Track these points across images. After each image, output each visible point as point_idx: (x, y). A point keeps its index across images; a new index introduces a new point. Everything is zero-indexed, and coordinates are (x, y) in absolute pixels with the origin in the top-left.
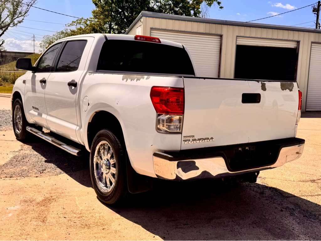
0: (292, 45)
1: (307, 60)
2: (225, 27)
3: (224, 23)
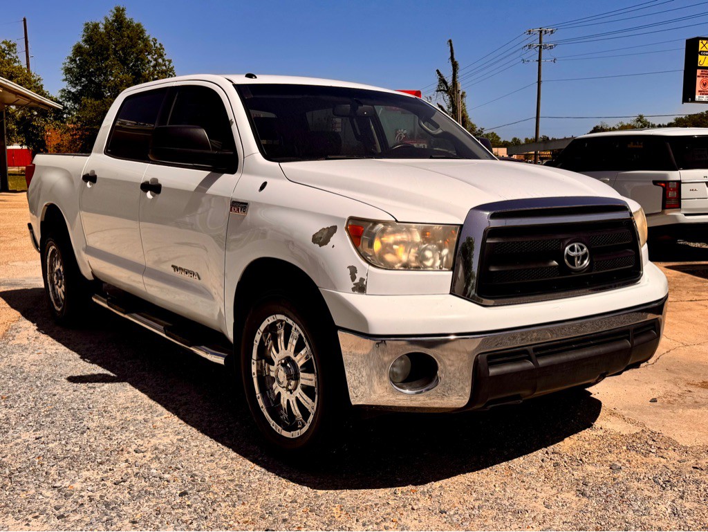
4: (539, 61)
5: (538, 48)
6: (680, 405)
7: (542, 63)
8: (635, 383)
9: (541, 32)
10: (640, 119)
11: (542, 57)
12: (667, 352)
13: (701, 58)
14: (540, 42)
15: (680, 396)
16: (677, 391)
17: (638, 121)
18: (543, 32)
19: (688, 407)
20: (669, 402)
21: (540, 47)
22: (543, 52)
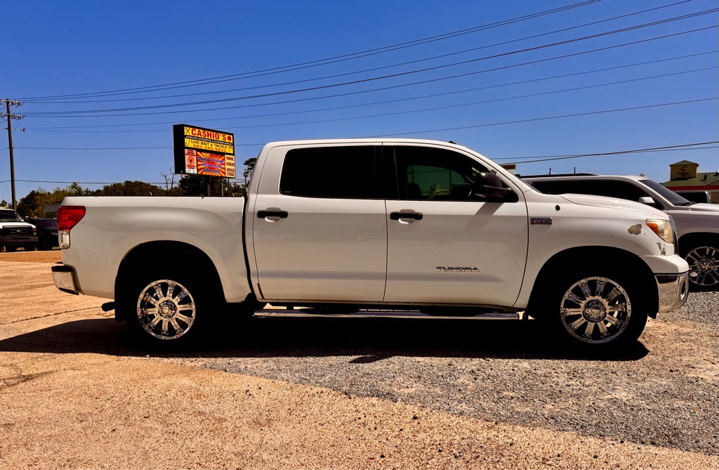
4: (9, 128)
5: (7, 117)
7: (12, 132)
9: (8, 103)
10: (74, 186)
11: (12, 126)
13: (186, 140)
14: (8, 112)
17: (72, 188)
18: (10, 104)
21: (9, 117)
22: (12, 120)
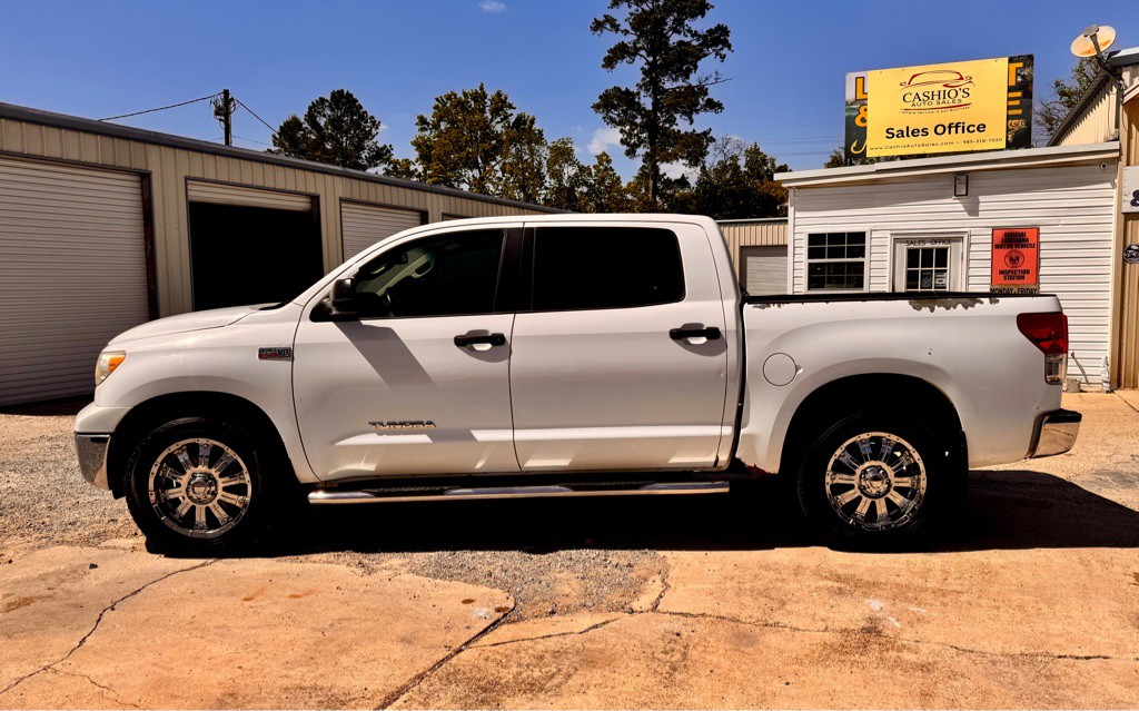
0: (300, 204)
1: (336, 239)
2: (153, 151)
3: (152, 140)
6: (62, 572)
8: (121, 580)
12: (84, 640)
15: (63, 581)
16: (67, 585)
19: (53, 573)
20: (75, 572)
